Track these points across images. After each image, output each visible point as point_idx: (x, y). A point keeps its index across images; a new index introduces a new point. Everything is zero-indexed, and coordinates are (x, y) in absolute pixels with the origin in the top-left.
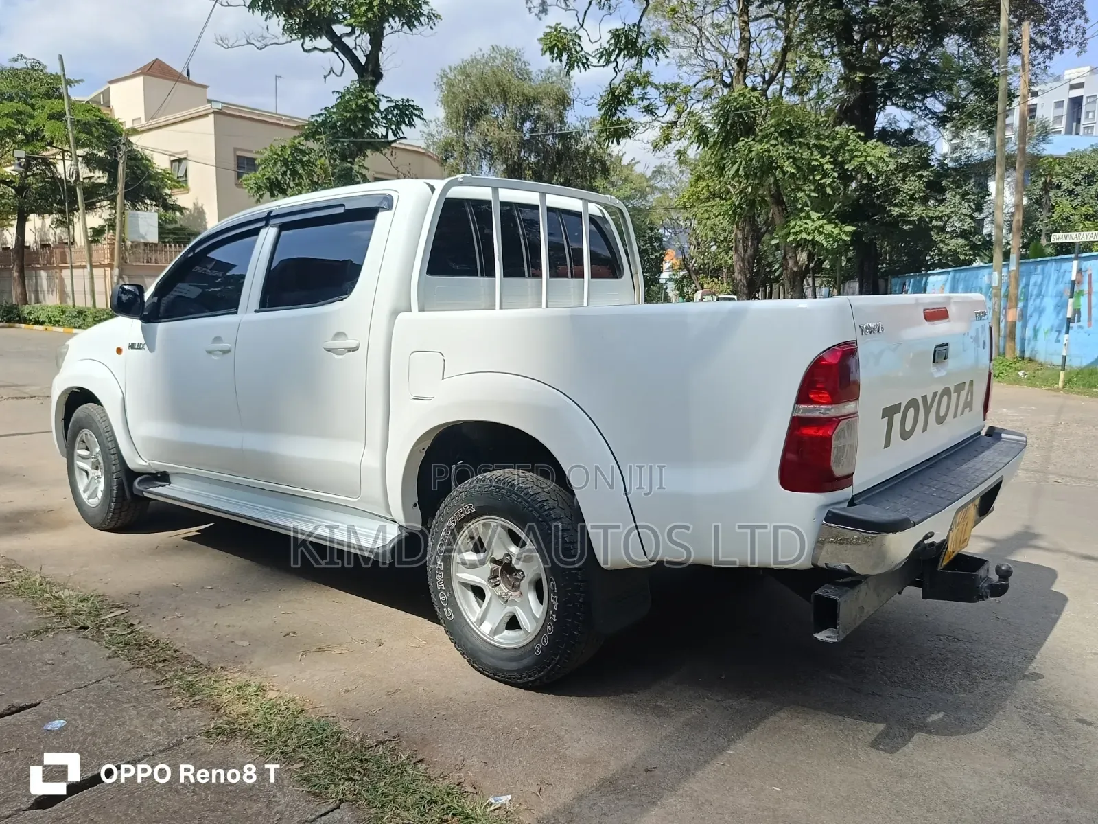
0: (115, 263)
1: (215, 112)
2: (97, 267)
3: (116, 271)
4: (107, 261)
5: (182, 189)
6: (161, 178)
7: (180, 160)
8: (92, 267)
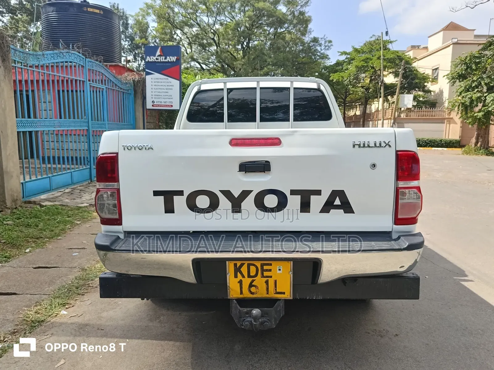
0: (392, 118)
1: (453, 44)
2: (386, 119)
3: (392, 121)
4: (390, 117)
5: (434, 83)
6: (425, 78)
7: (436, 69)
8: (383, 120)
